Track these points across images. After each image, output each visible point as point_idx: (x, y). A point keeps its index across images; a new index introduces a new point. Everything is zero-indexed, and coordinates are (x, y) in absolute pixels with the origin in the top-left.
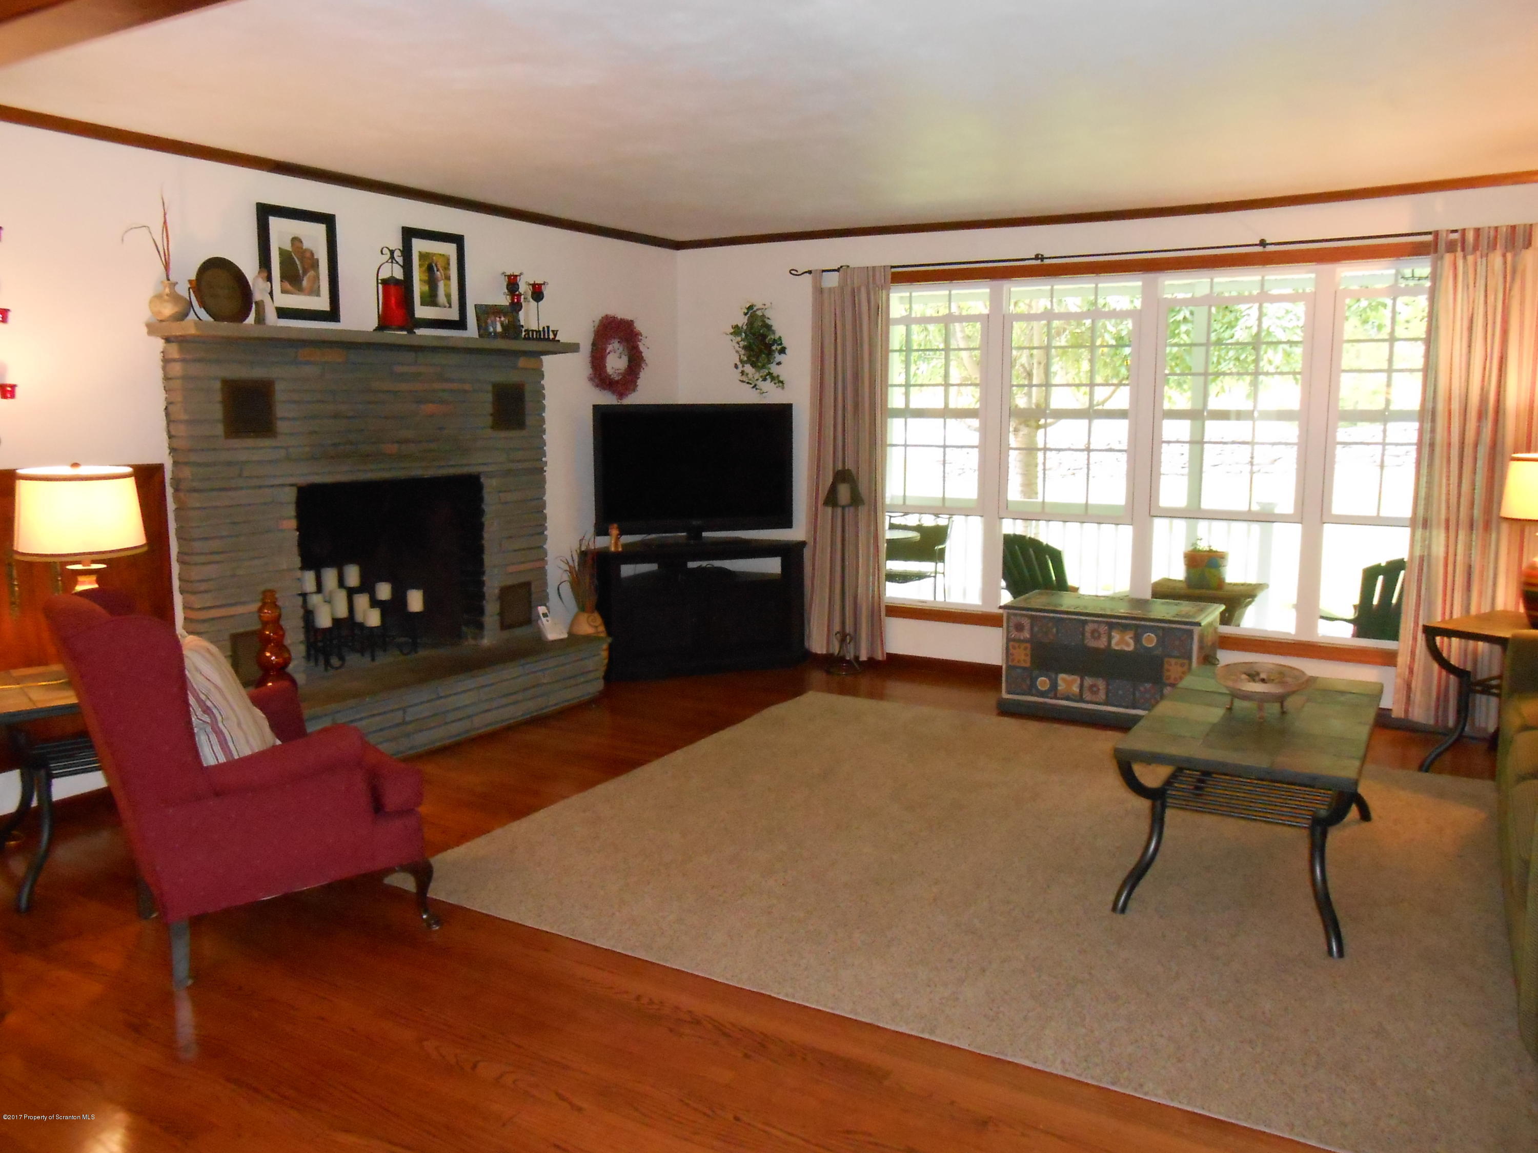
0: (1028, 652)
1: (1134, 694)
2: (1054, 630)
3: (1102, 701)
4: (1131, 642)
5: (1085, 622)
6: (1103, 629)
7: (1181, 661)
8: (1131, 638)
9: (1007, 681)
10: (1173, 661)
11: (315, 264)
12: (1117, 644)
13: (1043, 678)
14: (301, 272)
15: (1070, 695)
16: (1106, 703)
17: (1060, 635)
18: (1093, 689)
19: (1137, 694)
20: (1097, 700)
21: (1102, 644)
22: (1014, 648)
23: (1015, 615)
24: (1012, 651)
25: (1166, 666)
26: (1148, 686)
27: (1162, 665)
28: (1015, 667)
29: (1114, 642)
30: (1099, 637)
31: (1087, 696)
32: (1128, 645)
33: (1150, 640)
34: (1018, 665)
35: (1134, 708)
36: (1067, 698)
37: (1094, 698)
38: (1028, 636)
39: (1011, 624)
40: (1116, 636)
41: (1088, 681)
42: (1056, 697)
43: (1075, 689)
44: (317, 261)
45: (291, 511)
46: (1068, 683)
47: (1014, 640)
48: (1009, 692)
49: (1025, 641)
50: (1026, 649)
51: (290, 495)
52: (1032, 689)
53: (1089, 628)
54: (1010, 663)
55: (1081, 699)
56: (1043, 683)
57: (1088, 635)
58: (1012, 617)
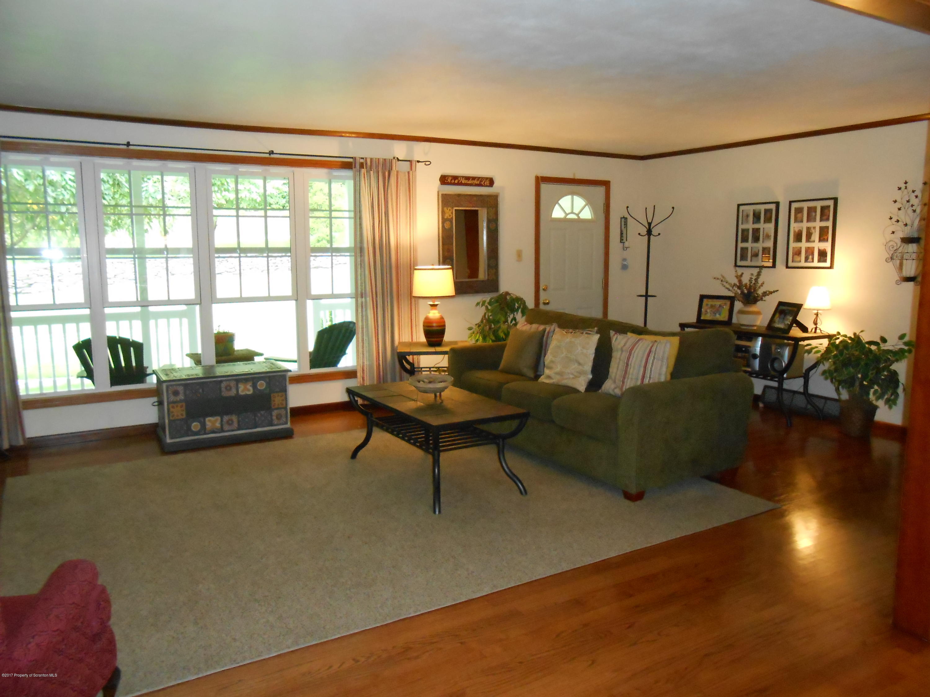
0: (184, 408)
1: (255, 420)
2: (201, 391)
3: (236, 428)
4: (251, 388)
5: (221, 382)
6: (233, 384)
7: (280, 394)
8: (250, 386)
9: (169, 430)
10: (276, 395)
12: (243, 391)
13: (195, 423)
15: (215, 429)
16: (239, 429)
17: (205, 393)
18: (230, 423)
19: (257, 419)
20: (233, 429)
21: (233, 393)
22: (173, 407)
23: (171, 385)
24: (172, 410)
25: (272, 399)
26: (262, 412)
27: (270, 398)
28: (174, 421)
29: (240, 390)
30: (230, 389)
31: (226, 427)
32: (249, 390)
33: (262, 385)
34: (177, 418)
35: (256, 427)
36: (213, 432)
37: (230, 428)
38: (183, 398)
39: (170, 392)
40: (241, 387)
41: (226, 418)
42: (205, 434)
43: (218, 425)
46: (213, 422)
47: (174, 402)
48: (172, 438)
49: (181, 401)
50: (182, 407)
52: (189, 432)
53: (223, 385)
54: (171, 418)
55: (222, 430)
56: (195, 426)
57: (223, 389)
58: (170, 387)
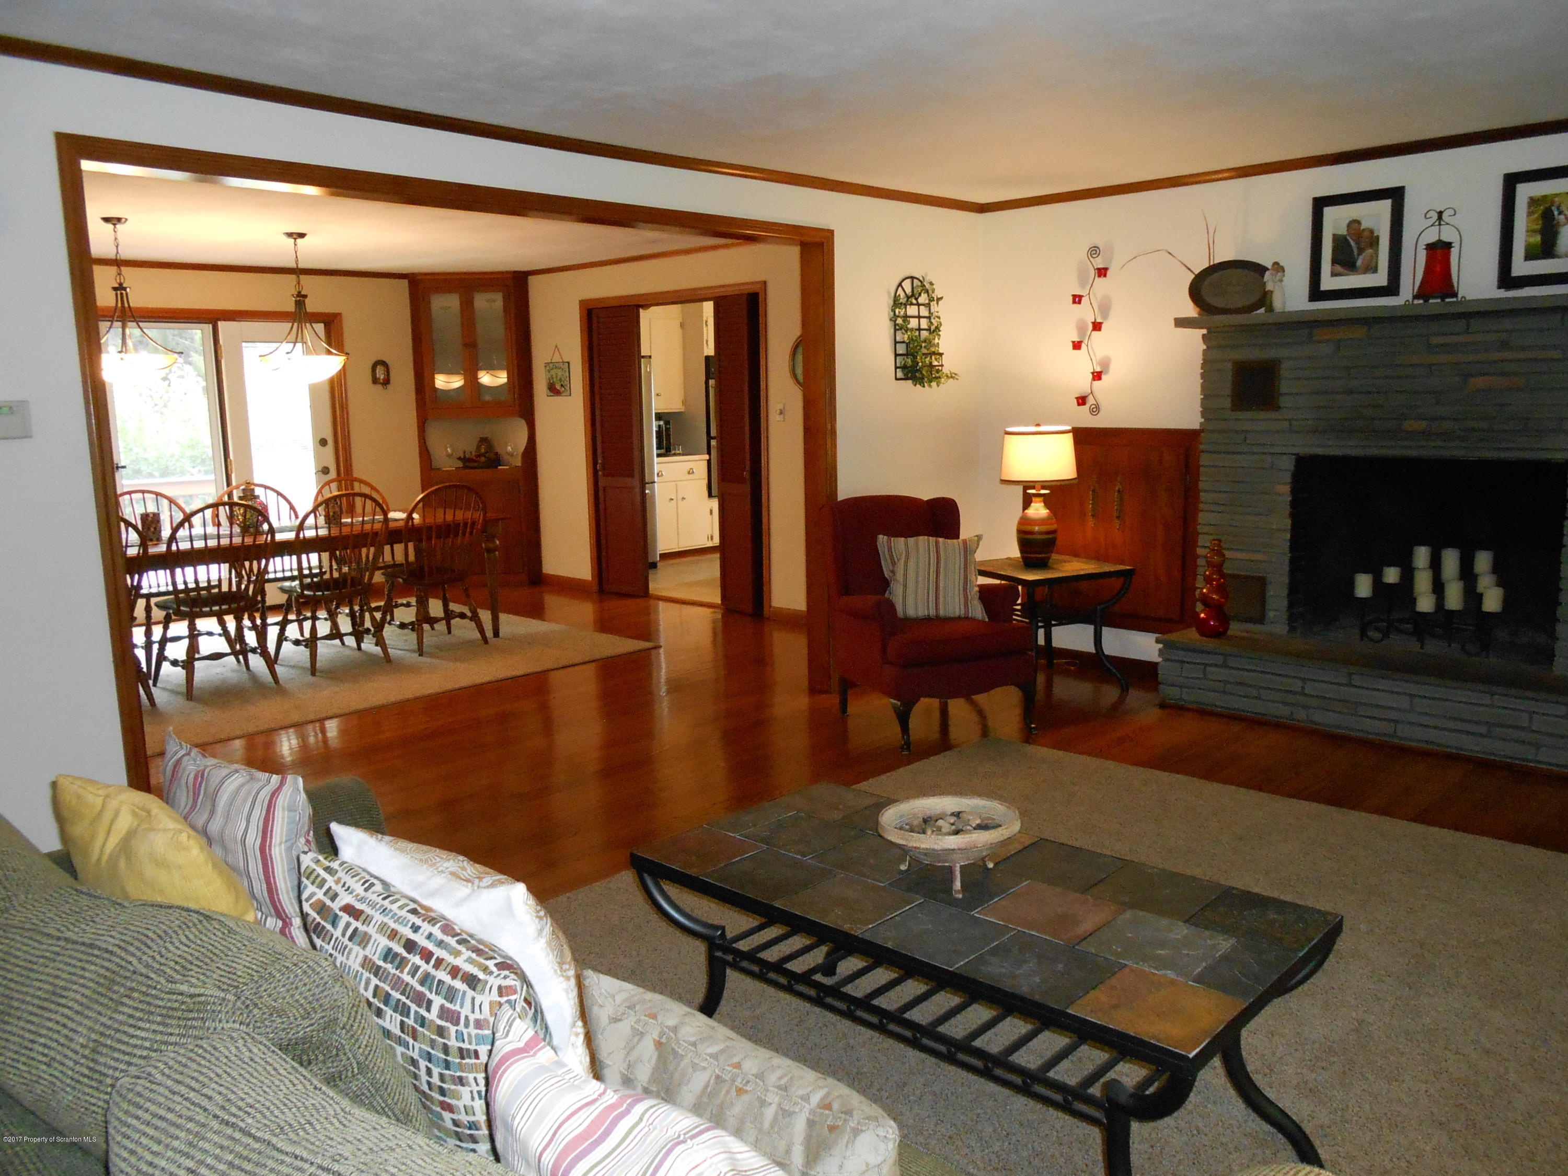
11: (1374, 241)
14: (1355, 253)
44: (1378, 238)
45: (1288, 478)
51: (1288, 464)
